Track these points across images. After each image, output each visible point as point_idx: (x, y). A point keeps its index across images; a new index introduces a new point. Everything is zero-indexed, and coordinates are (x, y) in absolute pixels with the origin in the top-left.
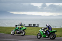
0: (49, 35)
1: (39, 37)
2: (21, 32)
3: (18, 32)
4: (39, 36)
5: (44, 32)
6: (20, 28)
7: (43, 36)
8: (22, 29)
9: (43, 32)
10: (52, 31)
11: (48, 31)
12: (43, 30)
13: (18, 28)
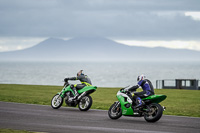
0: (142, 110)
1: (114, 115)
2: (79, 101)
3: (71, 99)
4: (115, 111)
5: (130, 101)
6: (78, 88)
7: (125, 111)
8: (83, 91)
9: (126, 99)
10: (152, 97)
11: (141, 98)
12: (128, 93)
13: (72, 87)
